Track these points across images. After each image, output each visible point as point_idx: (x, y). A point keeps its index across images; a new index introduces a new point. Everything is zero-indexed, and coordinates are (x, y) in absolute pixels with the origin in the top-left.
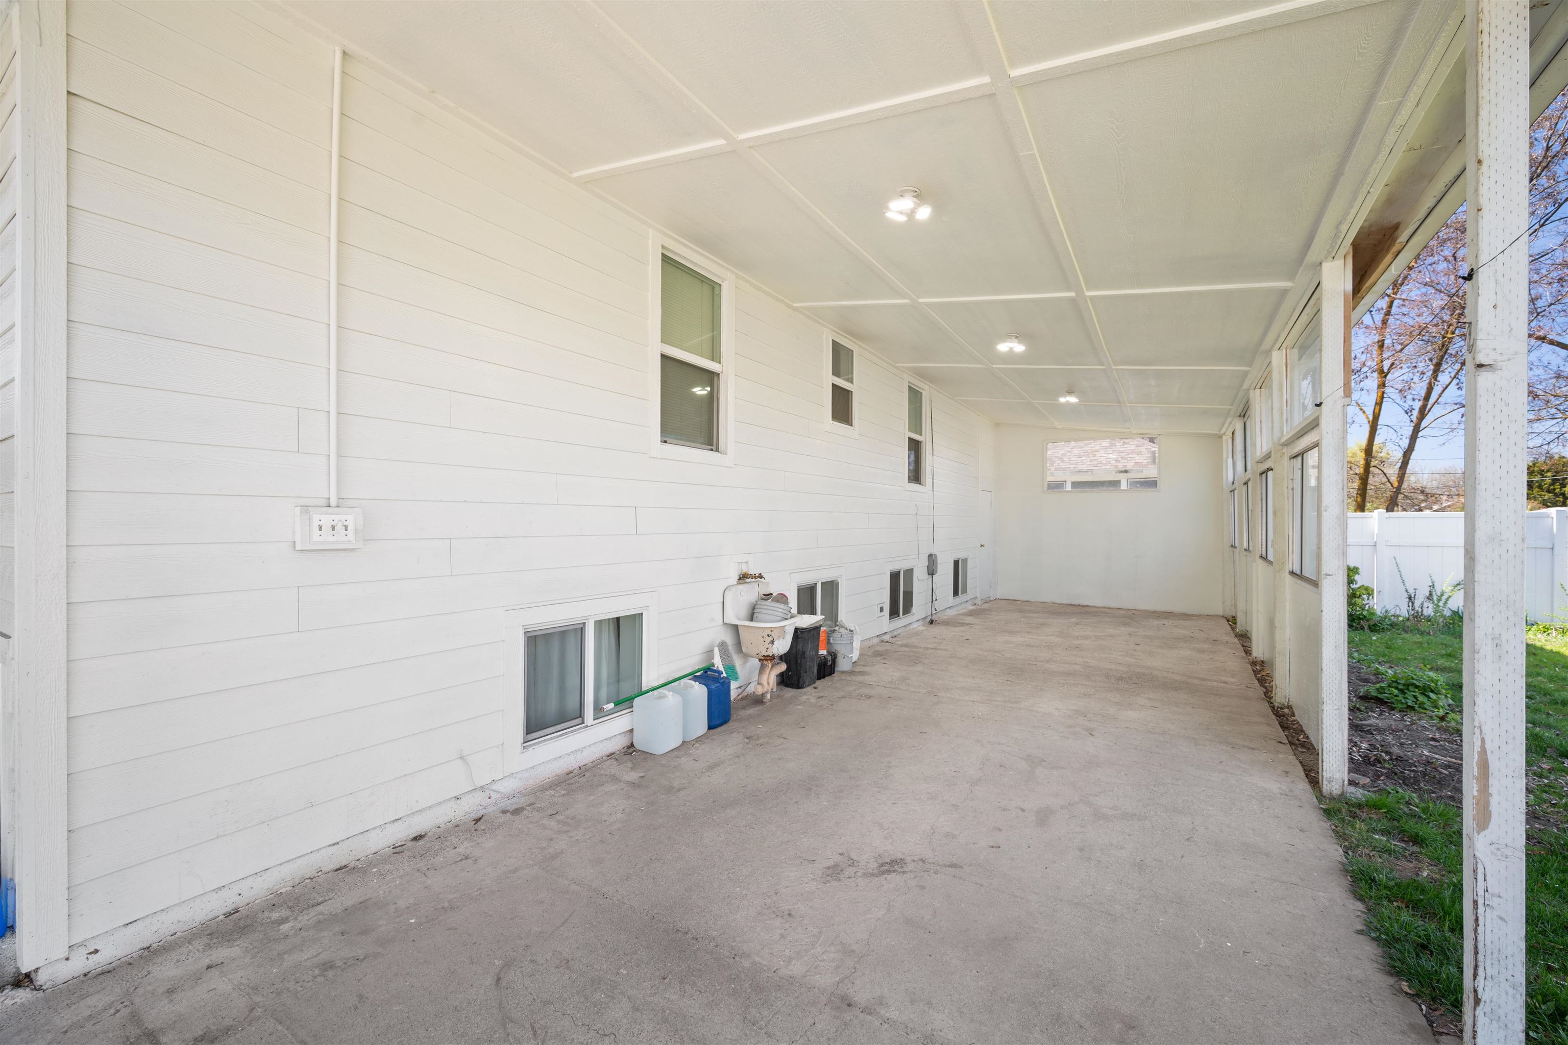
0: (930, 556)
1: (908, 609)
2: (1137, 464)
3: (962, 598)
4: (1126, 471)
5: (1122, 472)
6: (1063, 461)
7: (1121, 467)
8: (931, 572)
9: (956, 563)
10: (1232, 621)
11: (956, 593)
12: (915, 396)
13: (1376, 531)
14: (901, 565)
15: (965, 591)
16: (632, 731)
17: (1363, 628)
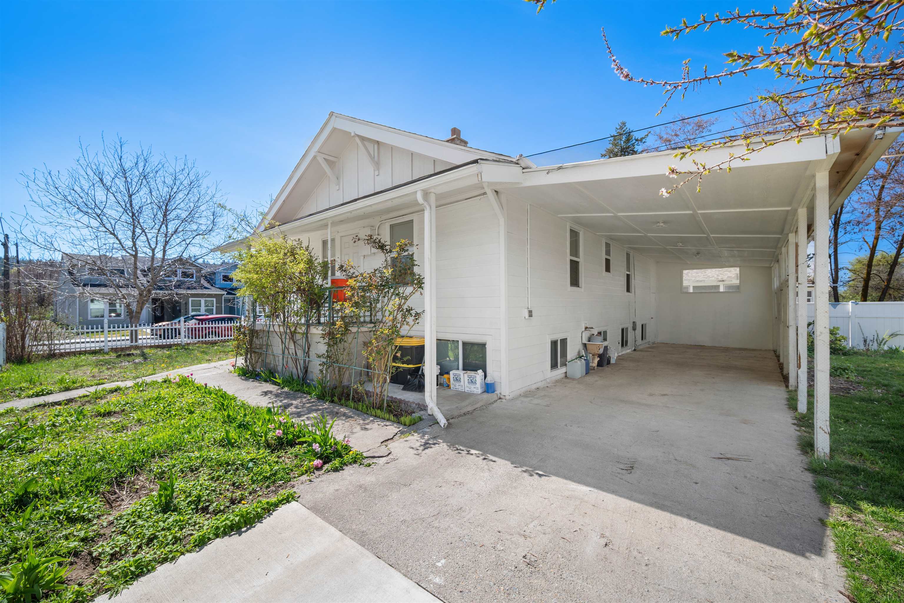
0: (634, 322)
1: (626, 345)
2: (728, 277)
3: (644, 341)
4: (723, 281)
5: (720, 281)
6: (688, 276)
7: (720, 278)
8: (634, 329)
9: (642, 325)
10: (775, 351)
11: (642, 339)
12: (628, 255)
13: (850, 311)
14: (624, 326)
15: (645, 339)
16: (566, 372)
17: (839, 354)
